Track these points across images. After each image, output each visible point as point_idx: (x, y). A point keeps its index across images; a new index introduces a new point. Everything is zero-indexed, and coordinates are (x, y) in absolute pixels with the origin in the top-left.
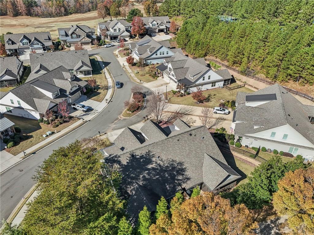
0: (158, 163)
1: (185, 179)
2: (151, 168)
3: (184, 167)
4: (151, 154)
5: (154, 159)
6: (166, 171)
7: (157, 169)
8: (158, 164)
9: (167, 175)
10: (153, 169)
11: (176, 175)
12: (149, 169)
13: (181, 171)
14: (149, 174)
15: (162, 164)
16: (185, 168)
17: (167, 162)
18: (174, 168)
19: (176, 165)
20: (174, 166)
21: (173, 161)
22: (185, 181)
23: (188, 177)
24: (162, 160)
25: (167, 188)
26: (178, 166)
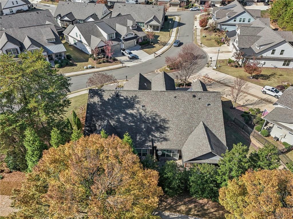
0: (140, 111)
1: (161, 138)
2: (130, 113)
3: (167, 126)
4: (137, 100)
5: (137, 106)
6: (144, 122)
7: (136, 117)
8: (139, 113)
9: (143, 127)
10: (132, 115)
11: (153, 130)
12: (127, 114)
13: (161, 129)
14: (124, 118)
15: (143, 113)
16: (167, 128)
17: (150, 114)
18: (154, 123)
19: (159, 121)
20: (156, 120)
21: (156, 115)
22: (161, 140)
23: (167, 138)
24: (145, 110)
25: (137, 138)
26: (160, 122)
